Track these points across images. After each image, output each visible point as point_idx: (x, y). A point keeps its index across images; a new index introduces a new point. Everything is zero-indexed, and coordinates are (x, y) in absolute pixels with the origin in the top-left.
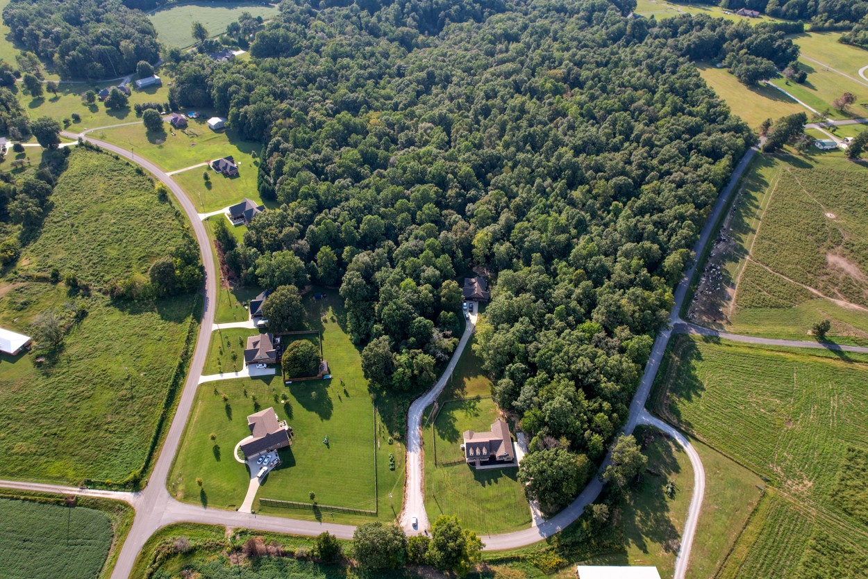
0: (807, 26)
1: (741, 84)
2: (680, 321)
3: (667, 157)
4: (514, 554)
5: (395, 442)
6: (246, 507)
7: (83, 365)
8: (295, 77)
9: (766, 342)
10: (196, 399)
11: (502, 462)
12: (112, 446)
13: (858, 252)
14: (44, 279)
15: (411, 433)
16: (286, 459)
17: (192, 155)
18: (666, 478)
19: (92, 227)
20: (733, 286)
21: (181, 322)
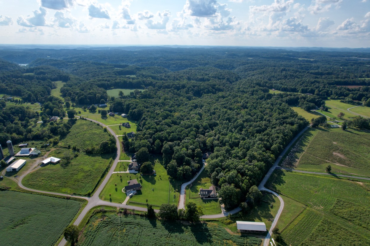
0: (329, 98)
1: (305, 111)
2: (278, 166)
3: (275, 124)
4: (214, 219)
5: (176, 192)
6: (125, 203)
7: (76, 167)
8: (151, 103)
9: (309, 173)
10: (111, 177)
11: (213, 198)
12: (82, 186)
13: (344, 152)
14: (66, 148)
15: (182, 190)
16: (139, 193)
17: (116, 122)
18: (270, 203)
19: (82, 136)
20: (298, 159)
21: (108, 159)
